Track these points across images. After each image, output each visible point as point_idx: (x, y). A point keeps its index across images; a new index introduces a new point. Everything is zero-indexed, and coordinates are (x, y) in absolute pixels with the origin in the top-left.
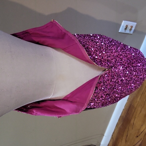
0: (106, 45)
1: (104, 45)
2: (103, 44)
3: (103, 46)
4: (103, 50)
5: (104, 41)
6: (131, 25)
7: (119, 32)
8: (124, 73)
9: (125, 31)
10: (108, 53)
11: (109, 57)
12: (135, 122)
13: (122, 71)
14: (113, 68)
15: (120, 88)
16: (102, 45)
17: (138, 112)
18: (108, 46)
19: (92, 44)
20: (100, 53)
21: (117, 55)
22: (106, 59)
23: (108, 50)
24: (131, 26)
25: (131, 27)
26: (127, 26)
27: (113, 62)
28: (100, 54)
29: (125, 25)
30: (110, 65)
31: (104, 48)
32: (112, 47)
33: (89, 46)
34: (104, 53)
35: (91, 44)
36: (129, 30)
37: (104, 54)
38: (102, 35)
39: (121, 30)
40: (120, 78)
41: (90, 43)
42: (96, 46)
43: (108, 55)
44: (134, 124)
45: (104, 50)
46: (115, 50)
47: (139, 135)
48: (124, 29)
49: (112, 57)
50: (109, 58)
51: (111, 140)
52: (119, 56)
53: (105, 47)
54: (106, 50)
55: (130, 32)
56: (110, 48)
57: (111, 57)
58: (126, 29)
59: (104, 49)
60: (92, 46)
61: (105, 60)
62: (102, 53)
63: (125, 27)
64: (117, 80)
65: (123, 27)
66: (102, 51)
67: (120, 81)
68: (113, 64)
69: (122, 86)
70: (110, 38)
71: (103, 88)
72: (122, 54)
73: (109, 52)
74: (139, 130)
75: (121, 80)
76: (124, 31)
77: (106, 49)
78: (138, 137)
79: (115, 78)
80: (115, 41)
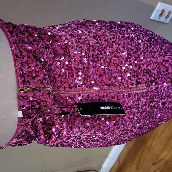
0: (144, 44)
1: (142, 43)
2: (140, 41)
3: (141, 45)
4: (141, 53)
5: (141, 36)
6: (170, 10)
7: (151, 18)
8: (168, 92)
9: (159, 18)
10: (148, 59)
11: (149, 65)
12: (153, 145)
13: (166, 89)
14: (154, 84)
15: (159, 115)
16: (139, 44)
17: (160, 132)
18: (147, 45)
19: (124, 43)
20: (136, 60)
21: (162, 60)
22: (145, 69)
23: (147, 52)
24: (168, 11)
25: (168, 13)
26: (163, 11)
27: (155, 74)
28: (136, 62)
29: (161, 10)
30: (150, 79)
31: (142, 49)
32: (154, 47)
33: (120, 47)
34: (142, 58)
35: (122, 43)
36: (165, 17)
37: (142, 60)
38: (136, 25)
39: (154, 16)
40: (162, 100)
41: (122, 41)
42: (130, 47)
43: (148, 62)
44: (152, 147)
45: (143, 53)
46: (159, 53)
47: (157, 163)
48: (158, 15)
49: (154, 65)
50: (149, 68)
51: (116, 163)
52: (164, 63)
53: (143, 47)
54: (145, 53)
55: (166, 20)
56: (151, 48)
57: (152, 65)
58: (161, 15)
59: (142, 51)
60: (124, 47)
61: (144, 72)
62: (140, 58)
63: (160, 13)
64: (157, 103)
65: (157, 11)
66: (139, 55)
67: (160, 104)
68: (154, 77)
69: (162, 113)
70: (148, 31)
71: (136, 117)
72: (168, 59)
73: (150, 57)
74: (158, 156)
75: (163, 102)
76: (157, 19)
77: (145, 51)
78: (155, 164)
79: (155, 100)
80: (156, 36)
